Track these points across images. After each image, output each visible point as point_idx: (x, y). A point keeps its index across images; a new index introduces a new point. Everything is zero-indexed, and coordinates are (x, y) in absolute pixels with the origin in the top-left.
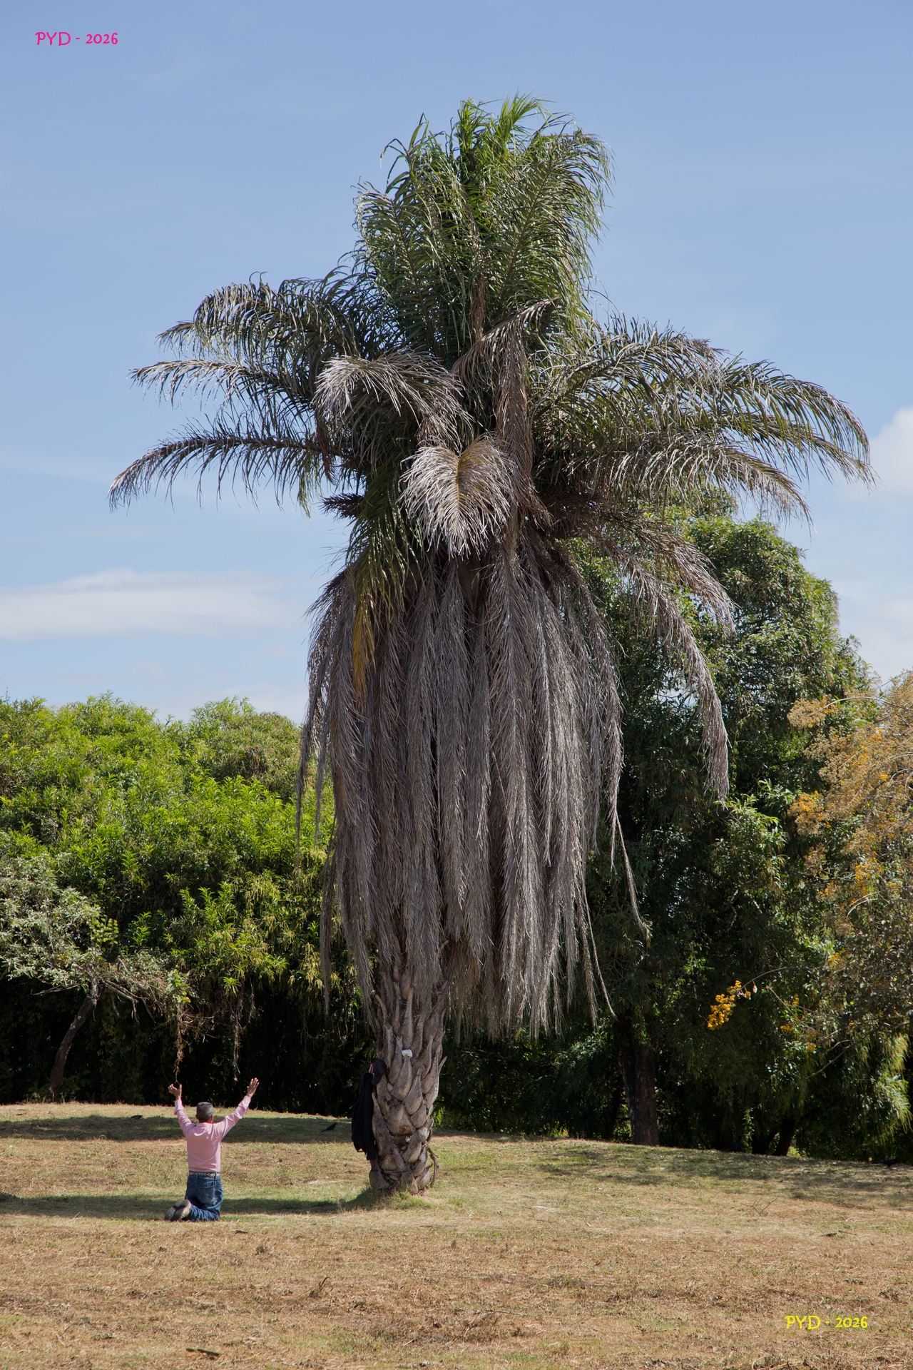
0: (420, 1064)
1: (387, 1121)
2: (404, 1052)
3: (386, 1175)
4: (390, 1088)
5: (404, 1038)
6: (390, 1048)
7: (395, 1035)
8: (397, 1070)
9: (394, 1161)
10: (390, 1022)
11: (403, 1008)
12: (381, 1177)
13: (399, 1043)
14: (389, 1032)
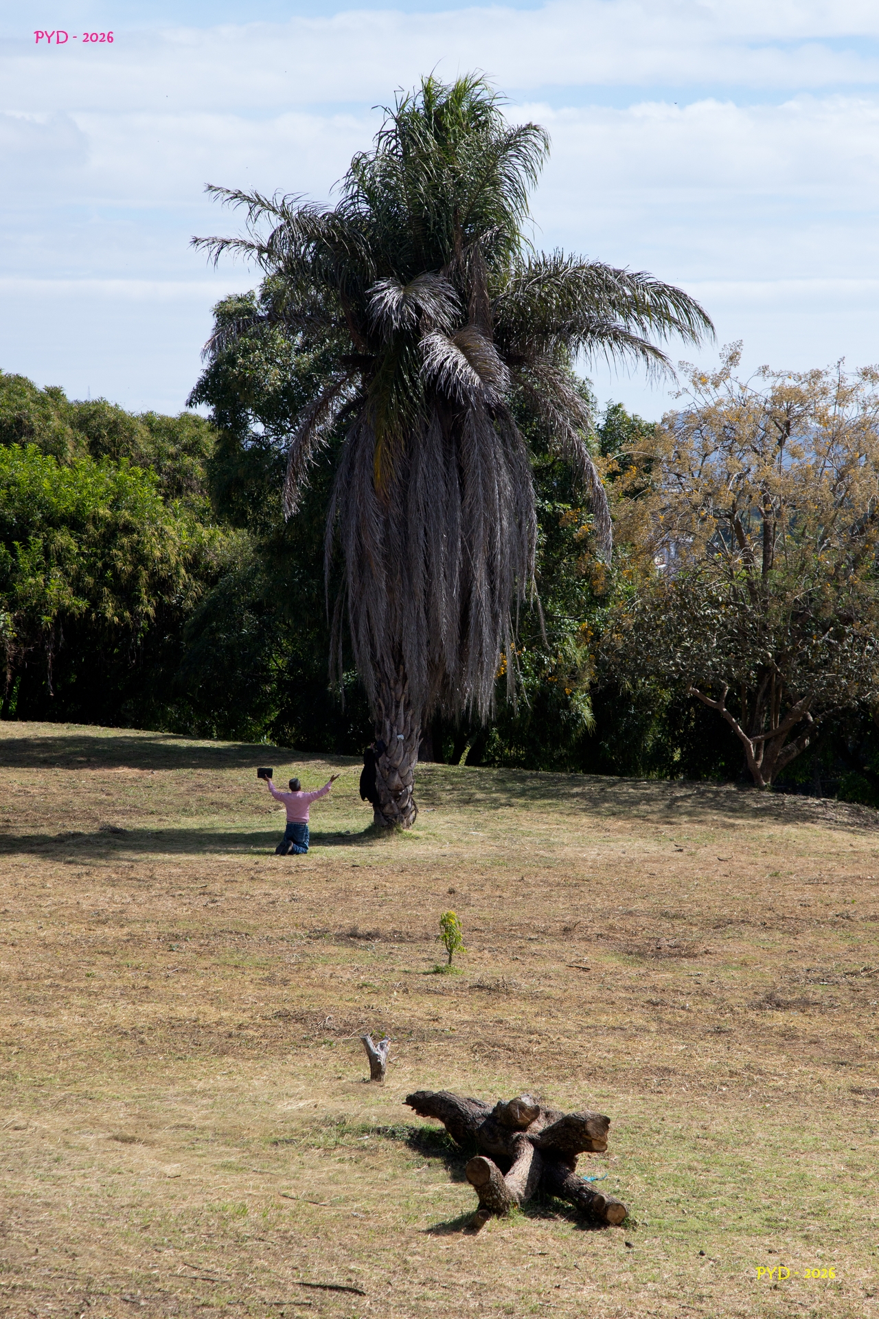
0: (409, 744)
1: (386, 781)
2: (399, 736)
3: (386, 817)
4: (388, 759)
5: (398, 727)
6: (388, 733)
7: (392, 725)
8: (394, 748)
9: (392, 807)
10: (388, 716)
11: (397, 707)
12: (382, 818)
13: (395, 730)
14: (388, 723)
